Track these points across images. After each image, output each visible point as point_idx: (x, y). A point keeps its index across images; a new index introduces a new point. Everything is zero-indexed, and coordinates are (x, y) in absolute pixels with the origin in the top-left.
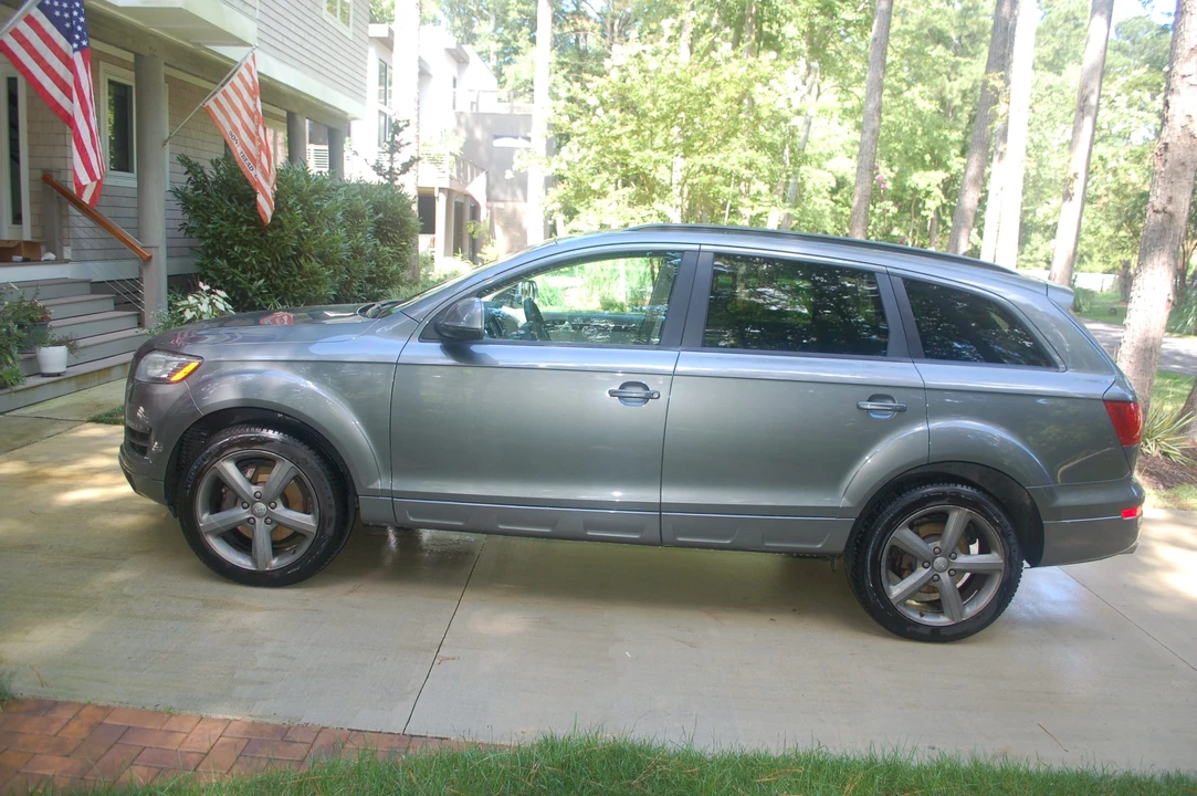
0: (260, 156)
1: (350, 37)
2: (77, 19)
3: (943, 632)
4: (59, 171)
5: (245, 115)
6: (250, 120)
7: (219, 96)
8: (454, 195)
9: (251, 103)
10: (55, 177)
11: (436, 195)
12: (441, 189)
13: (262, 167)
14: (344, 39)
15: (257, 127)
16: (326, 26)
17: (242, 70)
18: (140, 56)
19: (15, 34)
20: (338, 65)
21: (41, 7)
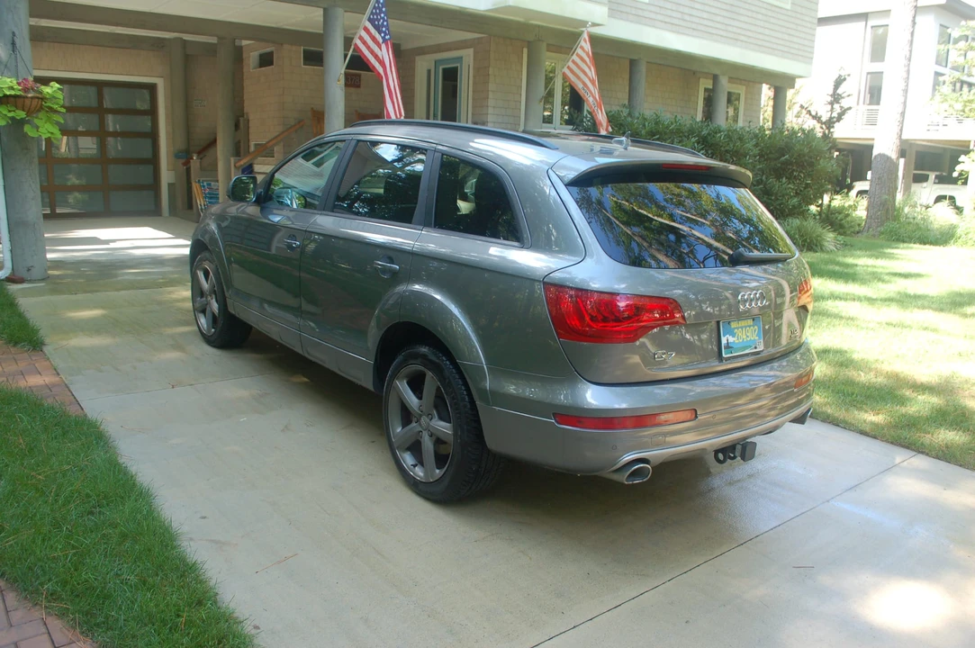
7: (571, 64)
14: (774, 9)
17: (583, 43)
18: (529, 42)
19: (361, 38)
20: (767, 32)
21: (369, 20)
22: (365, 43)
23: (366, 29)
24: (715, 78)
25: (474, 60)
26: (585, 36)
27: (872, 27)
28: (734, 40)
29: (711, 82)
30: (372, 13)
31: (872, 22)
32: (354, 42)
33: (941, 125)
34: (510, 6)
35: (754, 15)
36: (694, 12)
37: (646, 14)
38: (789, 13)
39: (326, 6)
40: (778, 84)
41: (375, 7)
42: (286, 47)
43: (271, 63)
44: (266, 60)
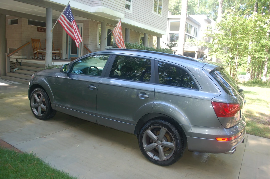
0: (120, 41)
1: (161, 17)
2: (71, 15)
3: (158, 162)
4: (87, 45)
5: (118, 33)
6: (119, 34)
7: (114, 29)
8: (201, 53)
9: (119, 30)
10: (86, 46)
11: (195, 53)
12: (196, 52)
13: (121, 43)
14: (159, 17)
15: (120, 35)
16: (153, 15)
17: (118, 24)
18: (101, 22)
19: (60, 18)
20: (157, 23)
21: (64, 13)
22: (62, 20)
23: (62, 16)
24: (145, 34)
25: (84, 26)
26: (120, 22)
27: (170, 22)
28: (150, 25)
29: (144, 35)
30: (65, 11)
31: (170, 21)
32: (58, 19)
33: (188, 47)
34: (101, 12)
35: (154, 18)
36: (142, 17)
37: (131, 17)
38: (162, 18)
39: (47, 8)
40: (158, 36)
41: (66, 10)
42: (23, 18)
43: (17, 23)
44: (14, 22)
